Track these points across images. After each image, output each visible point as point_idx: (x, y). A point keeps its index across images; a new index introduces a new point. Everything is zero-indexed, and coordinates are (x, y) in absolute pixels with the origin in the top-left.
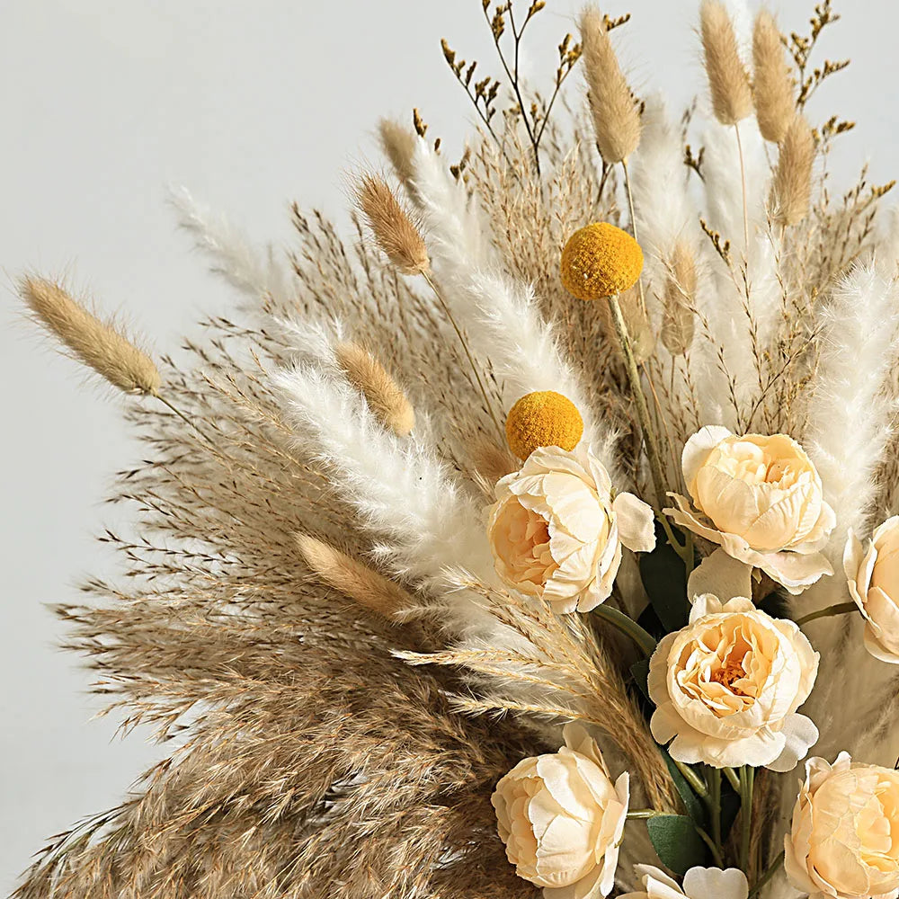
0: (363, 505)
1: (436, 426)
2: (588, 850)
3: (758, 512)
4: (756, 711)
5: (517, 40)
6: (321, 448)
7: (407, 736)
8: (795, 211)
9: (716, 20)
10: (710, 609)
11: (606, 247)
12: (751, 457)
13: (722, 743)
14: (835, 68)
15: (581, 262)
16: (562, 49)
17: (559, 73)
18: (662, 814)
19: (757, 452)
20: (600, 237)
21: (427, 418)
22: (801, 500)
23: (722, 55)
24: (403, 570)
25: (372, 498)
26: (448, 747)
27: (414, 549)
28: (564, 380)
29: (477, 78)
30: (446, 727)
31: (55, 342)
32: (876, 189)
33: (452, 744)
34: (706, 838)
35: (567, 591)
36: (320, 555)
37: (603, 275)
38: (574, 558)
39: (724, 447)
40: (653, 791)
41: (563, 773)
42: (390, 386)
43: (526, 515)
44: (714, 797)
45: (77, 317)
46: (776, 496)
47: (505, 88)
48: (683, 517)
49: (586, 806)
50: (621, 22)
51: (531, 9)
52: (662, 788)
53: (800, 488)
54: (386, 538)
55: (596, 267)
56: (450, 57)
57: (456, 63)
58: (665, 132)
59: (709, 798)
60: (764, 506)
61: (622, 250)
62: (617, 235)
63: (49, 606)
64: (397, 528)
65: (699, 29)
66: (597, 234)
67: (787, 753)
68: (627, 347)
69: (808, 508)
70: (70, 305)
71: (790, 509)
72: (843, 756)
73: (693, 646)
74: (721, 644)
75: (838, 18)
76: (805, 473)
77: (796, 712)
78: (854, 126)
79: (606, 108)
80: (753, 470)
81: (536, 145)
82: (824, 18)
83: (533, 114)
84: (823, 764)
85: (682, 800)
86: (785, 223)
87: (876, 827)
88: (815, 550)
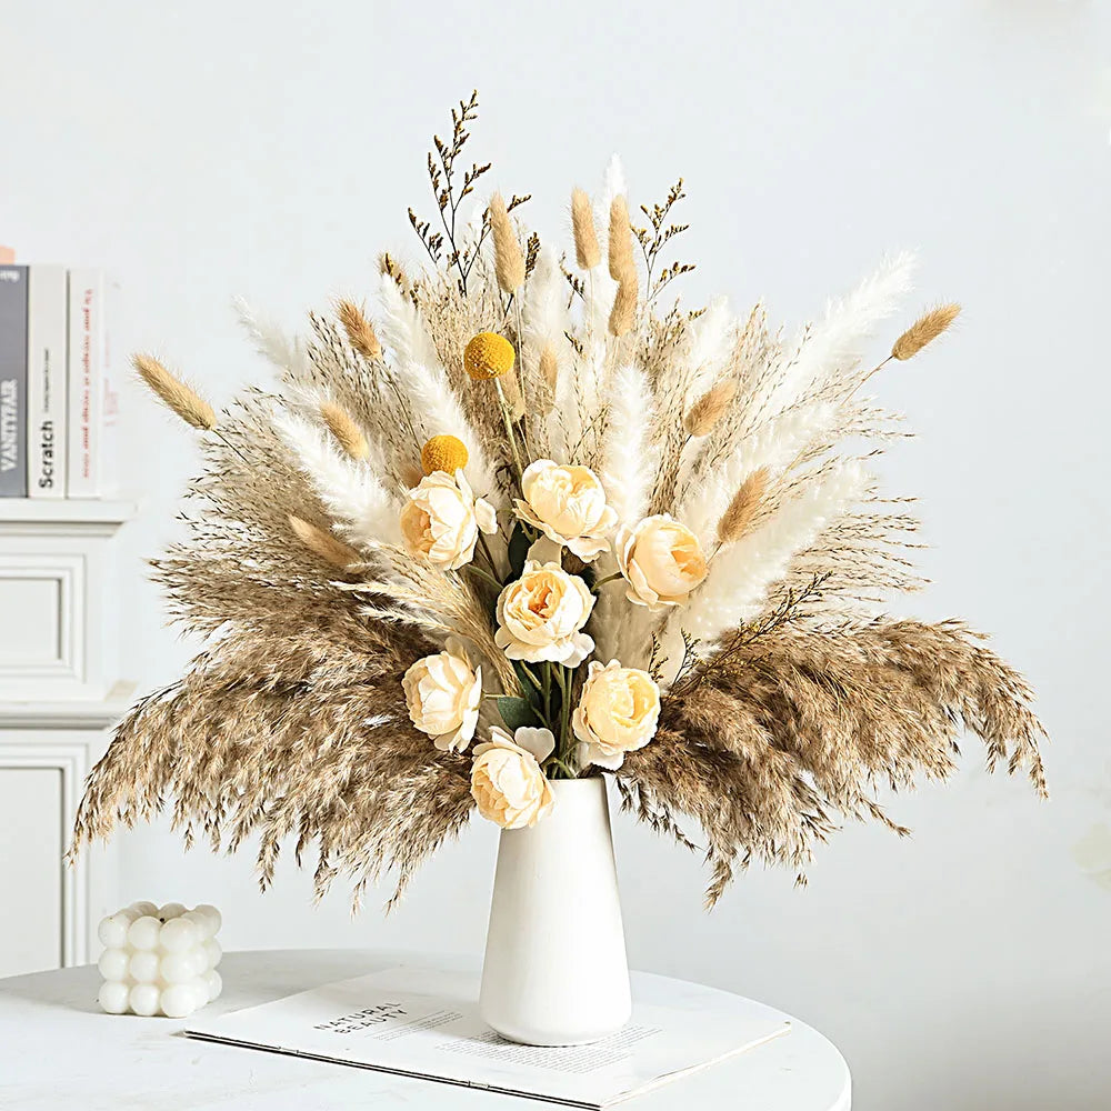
0: (325, 498)
1: (387, 456)
2: (454, 710)
3: (560, 511)
4: (549, 627)
5: (454, 211)
6: (301, 463)
7: (352, 643)
8: (621, 327)
9: (581, 204)
10: (535, 569)
11: (488, 348)
12: (564, 479)
13: (536, 648)
14: (678, 230)
15: (473, 357)
16: (484, 217)
17: (483, 232)
18: (510, 697)
19: (568, 476)
20: (486, 341)
21: (380, 449)
22: (587, 505)
23: (582, 225)
24: (352, 540)
25: (328, 493)
26: (379, 652)
27: (357, 527)
28: (462, 429)
29: (430, 233)
30: (377, 638)
31: (153, 395)
32: (693, 313)
33: (382, 650)
34: (539, 715)
35: (443, 557)
36: (302, 528)
37: (486, 365)
38: (444, 537)
39: (547, 472)
40: (505, 683)
41: (441, 665)
42: (354, 429)
43: (421, 513)
44: (546, 691)
45: (164, 379)
46: (571, 502)
47: (446, 242)
48: (521, 512)
49: (453, 684)
50: (525, 200)
51: (463, 191)
52: (511, 682)
53: (586, 498)
54: (343, 521)
55: (481, 360)
56: (413, 219)
57: (417, 223)
58: (550, 273)
59: (543, 691)
60: (563, 508)
61: (498, 349)
62: (497, 340)
63: (145, 560)
64: (346, 514)
65: (570, 208)
66: (484, 339)
67: (574, 656)
68: (505, 410)
69: (591, 510)
70: (161, 371)
71: (579, 510)
72: (614, 663)
73: (519, 589)
74: (536, 589)
75: (683, 196)
76: (593, 489)
77: (581, 631)
78: (693, 268)
79: (502, 258)
80: (563, 487)
81: (465, 278)
82: (675, 195)
83: (465, 258)
84: (600, 666)
85: (522, 690)
86: (616, 334)
87: (626, 703)
88: (602, 537)
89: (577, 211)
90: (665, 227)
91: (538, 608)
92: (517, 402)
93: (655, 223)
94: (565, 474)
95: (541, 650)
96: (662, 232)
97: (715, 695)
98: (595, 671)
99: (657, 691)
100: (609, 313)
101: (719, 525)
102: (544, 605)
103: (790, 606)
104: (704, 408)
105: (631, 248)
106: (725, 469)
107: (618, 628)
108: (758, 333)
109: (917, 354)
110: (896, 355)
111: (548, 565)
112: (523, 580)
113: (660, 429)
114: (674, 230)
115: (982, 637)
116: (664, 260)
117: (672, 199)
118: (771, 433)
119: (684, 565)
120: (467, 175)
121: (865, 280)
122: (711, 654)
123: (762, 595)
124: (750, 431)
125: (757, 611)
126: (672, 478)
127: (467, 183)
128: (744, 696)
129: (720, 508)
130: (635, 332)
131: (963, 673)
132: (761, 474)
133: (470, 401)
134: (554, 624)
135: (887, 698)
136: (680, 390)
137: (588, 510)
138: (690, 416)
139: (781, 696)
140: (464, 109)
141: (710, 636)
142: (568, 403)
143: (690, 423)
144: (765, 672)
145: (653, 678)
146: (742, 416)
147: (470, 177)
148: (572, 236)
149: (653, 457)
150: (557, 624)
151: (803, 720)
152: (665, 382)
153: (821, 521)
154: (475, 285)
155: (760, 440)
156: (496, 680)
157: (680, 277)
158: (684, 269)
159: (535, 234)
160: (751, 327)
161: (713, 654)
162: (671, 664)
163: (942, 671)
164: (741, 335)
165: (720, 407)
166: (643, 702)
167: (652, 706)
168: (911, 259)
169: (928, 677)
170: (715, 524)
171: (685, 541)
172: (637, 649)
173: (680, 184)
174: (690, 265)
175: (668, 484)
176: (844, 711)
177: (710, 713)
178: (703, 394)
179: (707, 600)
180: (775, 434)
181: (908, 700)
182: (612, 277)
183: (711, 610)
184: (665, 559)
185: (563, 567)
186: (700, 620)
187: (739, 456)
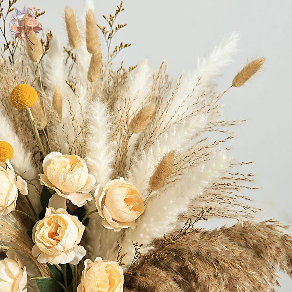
3: (63, 181)
4: (59, 246)
5: (4, 21)
8: (94, 77)
9: (70, 14)
10: (52, 212)
11: (22, 92)
12: (65, 162)
13: (54, 256)
14: (122, 26)
15: (14, 98)
18: (45, 278)
20: (21, 89)
22: (78, 177)
32: (131, 67)
34: (61, 284)
37: (22, 102)
39: (56, 159)
40: (41, 270)
41: (4, 267)
44: (64, 271)
46: (69, 176)
49: (11, 278)
50: (42, 14)
51: (8, 11)
52: (44, 269)
53: (77, 173)
55: (19, 99)
59: (62, 271)
60: (65, 179)
61: (28, 93)
62: (27, 88)
65: (64, 17)
66: (20, 88)
67: (76, 259)
68: (34, 124)
69: (80, 179)
71: (73, 180)
72: (98, 258)
73: (43, 225)
74: (52, 225)
75: (123, 9)
76: (80, 168)
77: (78, 245)
78: (130, 45)
80: (65, 167)
81: (13, 56)
82: (119, 9)
83: (13, 45)
84: (90, 261)
85: (51, 274)
86: (92, 81)
87: (105, 282)
88: (88, 192)
89: (68, 18)
90: (115, 25)
91: (53, 235)
92: (42, 119)
93: (110, 24)
94: (66, 160)
95: (56, 257)
96: (114, 28)
97: (152, 270)
98: (88, 264)
99: (121, 270)
100: (87, 70)
101: (150, 182)
102: (56, 234)
103: (190, 225)
104: (139, 118)
105: (97, 36)
106: (151, 151)
108: (163, 76)
109: (244, 84)
110: (234, 85)
111: (59, 210)
112: (45, 220)
113: (116, 130)
114: (120, 27)
115: (286, 227)
116: (115, 42)
117: (118, 11)
118: (175, 132)
119: (132, 206)
120: (10, 2)
121: (215, 48)
122: (149, 251)
123: (175, 220)
124: (165, 129)
125: (172, 228)
126: (124, 155)
127: (10, 6)
128: (167, 268)
129: (151, 173)
130: (102, 79)
131: (278, 248)
132: (171, 154)
133: (17, 120)
134: (62, 245)
135: (241, 265)
136: (126, 110)
137: (79, 180)
138: (131, 123)
139: (186, 268)
141: (148, 242)
143: (132, 126)
144: (178, 255)
145: (119, 264)
146: (161, 121)
147: (11, 3)
148: (66, 32)
149: (113, 148)
150: (64, 245)
151: (199, 280)
152: (118, 105)
153: (206, 183)
154: (18, 59)
155: (169, 135)
156: (36, 269)
157: (124, 50)
158: (126, 46)
159: (51, 32)
160: (160, 73)
161: (150, 251)
162: (129, 257)
163: (268, 247)
164: (155, 78)
165: (147, 117)
166: (115, 280)
167: (119, 282)
168: (237, 36)
169: (261, 250)
170: (148, 180)
171: (132, 192)
172: (110, 248)
173: (121, 4)
174: (129, 43)
175: (122, 158)
176: (220, 275)
177: (150, 282)
178: (139, 110)
179: (145, 225)
180: (177, 131)
181: (252, 265)
182: (89, 52)
183: (148, 230)
184: (121, 204)
185: (67, 210)
186: (142, 235)
187: (159, 143)
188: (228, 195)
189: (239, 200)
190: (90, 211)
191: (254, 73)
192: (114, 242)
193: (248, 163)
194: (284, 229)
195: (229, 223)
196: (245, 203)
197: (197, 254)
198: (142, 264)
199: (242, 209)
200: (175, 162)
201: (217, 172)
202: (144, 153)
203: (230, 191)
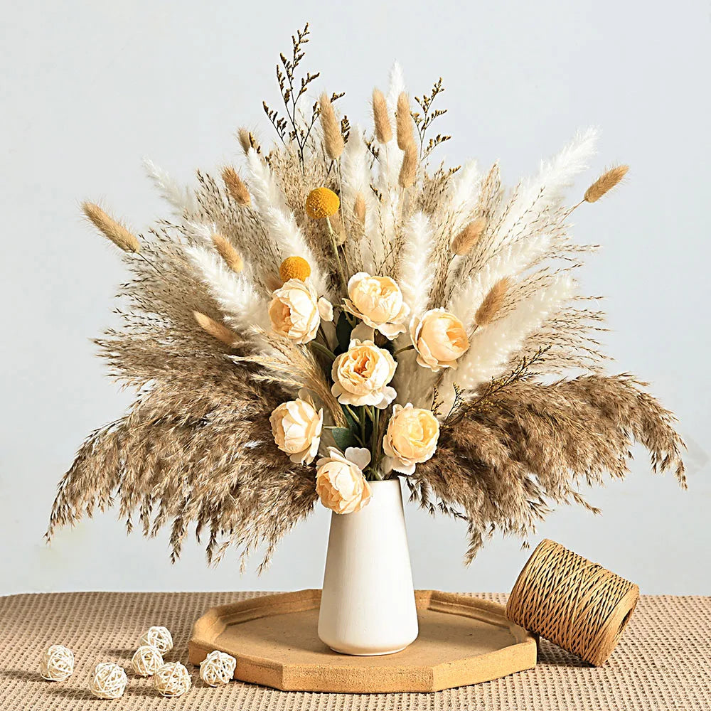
0: (220, 300)
1: (255, 269)
2: (306, 437)
3: (374, 307)
4: (369, 384)
5: (294, 104)
6: (203, 277)
7: (237, 393)
8: (406, 182)
9: (379, 99)
10: (357, 345)
11: (323, 198)
12: (375, 285)
13: (358, 396)
14: (440, 113)
15: (313, 204)
16: (314, 108)
17: (313, 117)
18: (339, 428)
19: (378, 284)
20: (321, 193)
21: (250, 265)
22: (391, 303)
23: (380, 114)
24: (236, 327)
25: (225, 298)
26: (253, 399)
27: (239, 318)
28: (305, 252)
29: (278, 118)
30: (253, 390)
31: (96, 229)
32: (452, 169)
33: (255, 398)
34: (358, 439)
35: (298, 335)
36: (203, 320)
37: (322, 209)
38: (300, 322)
39: (364, 281)
40: (336, 419)
41: (296, 407)
42: (234, 252)
43: (283, 306)
44: (362, 423)
45: (105, 219)
46: (381, 301)
47: (289, 125)
48: (347, 308)
49: (305, 421)
50: (341, 96)
51: (300, 91)
52: (340, 418)
53: (391, 298)
54: (230, 314)
55: (319, 206)
56: (266, 109)
57: (269, 112)
58: (358, 145)
59: (360, 423)
60: (376, 305)
61: (330, 199)
63: (90, 339)
64: (233, 310)
67: (384, 402)
68: (333, 239)
70: (103, 214)
71: (387, 306)
72: (409, 405)
73: (347, 359)
74: (359, 358)
75: (443, 90)
76: (394, 293)
77: (388, 385)
78: (449, 138)
79: (329, 137)
80: (375, 291)
81: (302, 149)
82: (438, 90)
83: (302, 135)
84: (400, 407)
85: (347, 423)
86: (404, 187)
87: (418, 431)
88: (400, 323)
89: (377, 104)
90: (431, 111)
91: (360, 370)
92: (341, 233)
93: (424, 109)
94: (376, 282)
95: (362, 398)
96: (429, 115)
97: (474, 424)
98: (397, 411)
99: (438, 424)
100: (398, 172)
101: (476, 315)
102: (363, 368)
103: (523, 368)
104: (464, 236)
105: (411, 128)
106: (479, 277)
107: (409, 381)
108: (494, 183)
109: (600, 198)
110: (587, 200)
111: (365, 342)
112: (349, 353)
114: (437, 113)
115: (644, 384)
116: (431, 133)
117: (435, 92)
118: (509, 254)
119: (454, 341)
120: (303, 80)
121: (565, 148)
123: (506, 361)
124: (496, 252)
125: (502, 370)
126: (443, 283)
127: (303, 86)
128: (492, 425)
129: (477, 305)
130: (415, 184)
131: (632, 408)
132: (504, 281)
133: (309, 232)
134: (371, 381)
135: (585, 426)
136: (449, 225)
137: (392, 306)
138: (455, 242)
139: (516, 424)
140: (300, 36)
141: (471, 387)
142: (373, 233)
143: (455, 246)
144: (506, 410)
145: (434, 414)
146: (490, 242)
147: (305, 82)
150: (374, 381)
151: (531, 440)
153: (545, 313)
155: (502, 259)
156: (330, 418)
157: (441, 144)
158: (444, 139)
159: (346, 117)
160: (490, 180)
161: (473, 399)
162: (446, 405)
163: (620, 407)
164: (484, 185)
165: (475, 236)
166: (429, 431)
167: (434, 433)
168: (594, 134)
169: (610, 411)
170: (474, 313)
171: (455, 325)
172: (422, 396)
173: (440, 82)
174: (448, 136)
175: (440, 286)
176: (557, 434)
177: (470, 437)
178: (463, 227)
179: (470, 364)
180: (512, 254)
181: (598, 426)
182: (400, 148)
183: (473, 370)
184: (442, 337)
185: (375, 343)
186: (465, 377)
187: (489, 269)
188: (572, 336)
189: (585, 344)
190: (399, 349)
191: (613, 185)
192: (428, 388)
193: (598, 298)
194: (641, 386)
195: (571, 374)
196: (593, 347)
197: (530, 408)
198: (462, 416)
199: (588, 354)
200: (508, 292)
201: (559, 301)
202: (470, 279)
203: (573, 332)
